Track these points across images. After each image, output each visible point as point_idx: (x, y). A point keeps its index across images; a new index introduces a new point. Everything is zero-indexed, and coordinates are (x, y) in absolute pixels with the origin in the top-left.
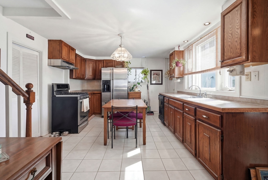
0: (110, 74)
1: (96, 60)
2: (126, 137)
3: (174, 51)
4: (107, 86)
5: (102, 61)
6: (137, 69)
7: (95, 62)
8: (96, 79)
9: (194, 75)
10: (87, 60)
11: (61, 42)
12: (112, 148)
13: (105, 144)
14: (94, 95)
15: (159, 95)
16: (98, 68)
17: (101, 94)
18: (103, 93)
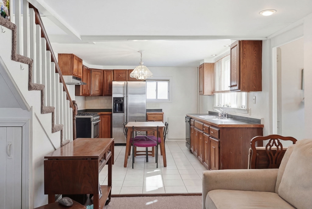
0: (123, 87)
1: (104, 70)
2: (146, 161)
3: (203, 64)
4: (120, 105)
5: (112, 71)
6: (158, 81)
7: (102, 72)
8: (103, 95)
9: (223, 94)
10: (92, 70)
11: (72, 56)
12: (133, 168)
13: (125, 166)
14: (103, 116)
15: (186, 117)
16: (107, 80)
17: (111, 115)
18: (114, 115)
